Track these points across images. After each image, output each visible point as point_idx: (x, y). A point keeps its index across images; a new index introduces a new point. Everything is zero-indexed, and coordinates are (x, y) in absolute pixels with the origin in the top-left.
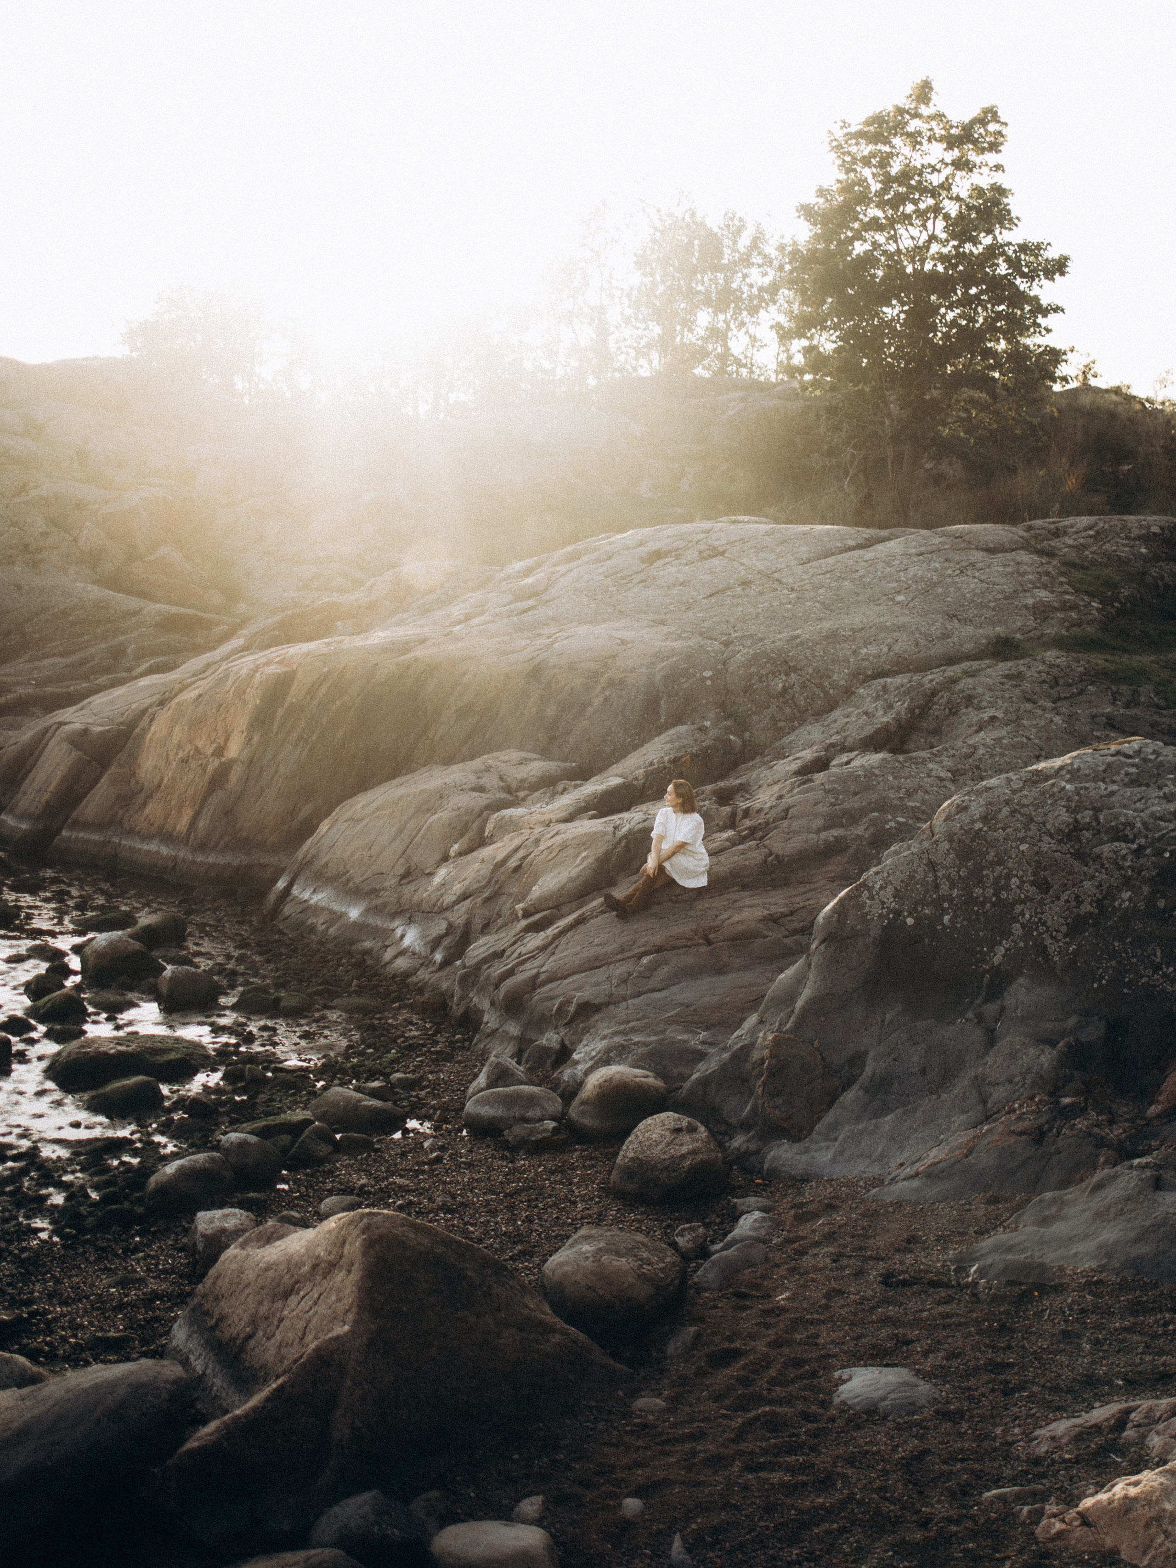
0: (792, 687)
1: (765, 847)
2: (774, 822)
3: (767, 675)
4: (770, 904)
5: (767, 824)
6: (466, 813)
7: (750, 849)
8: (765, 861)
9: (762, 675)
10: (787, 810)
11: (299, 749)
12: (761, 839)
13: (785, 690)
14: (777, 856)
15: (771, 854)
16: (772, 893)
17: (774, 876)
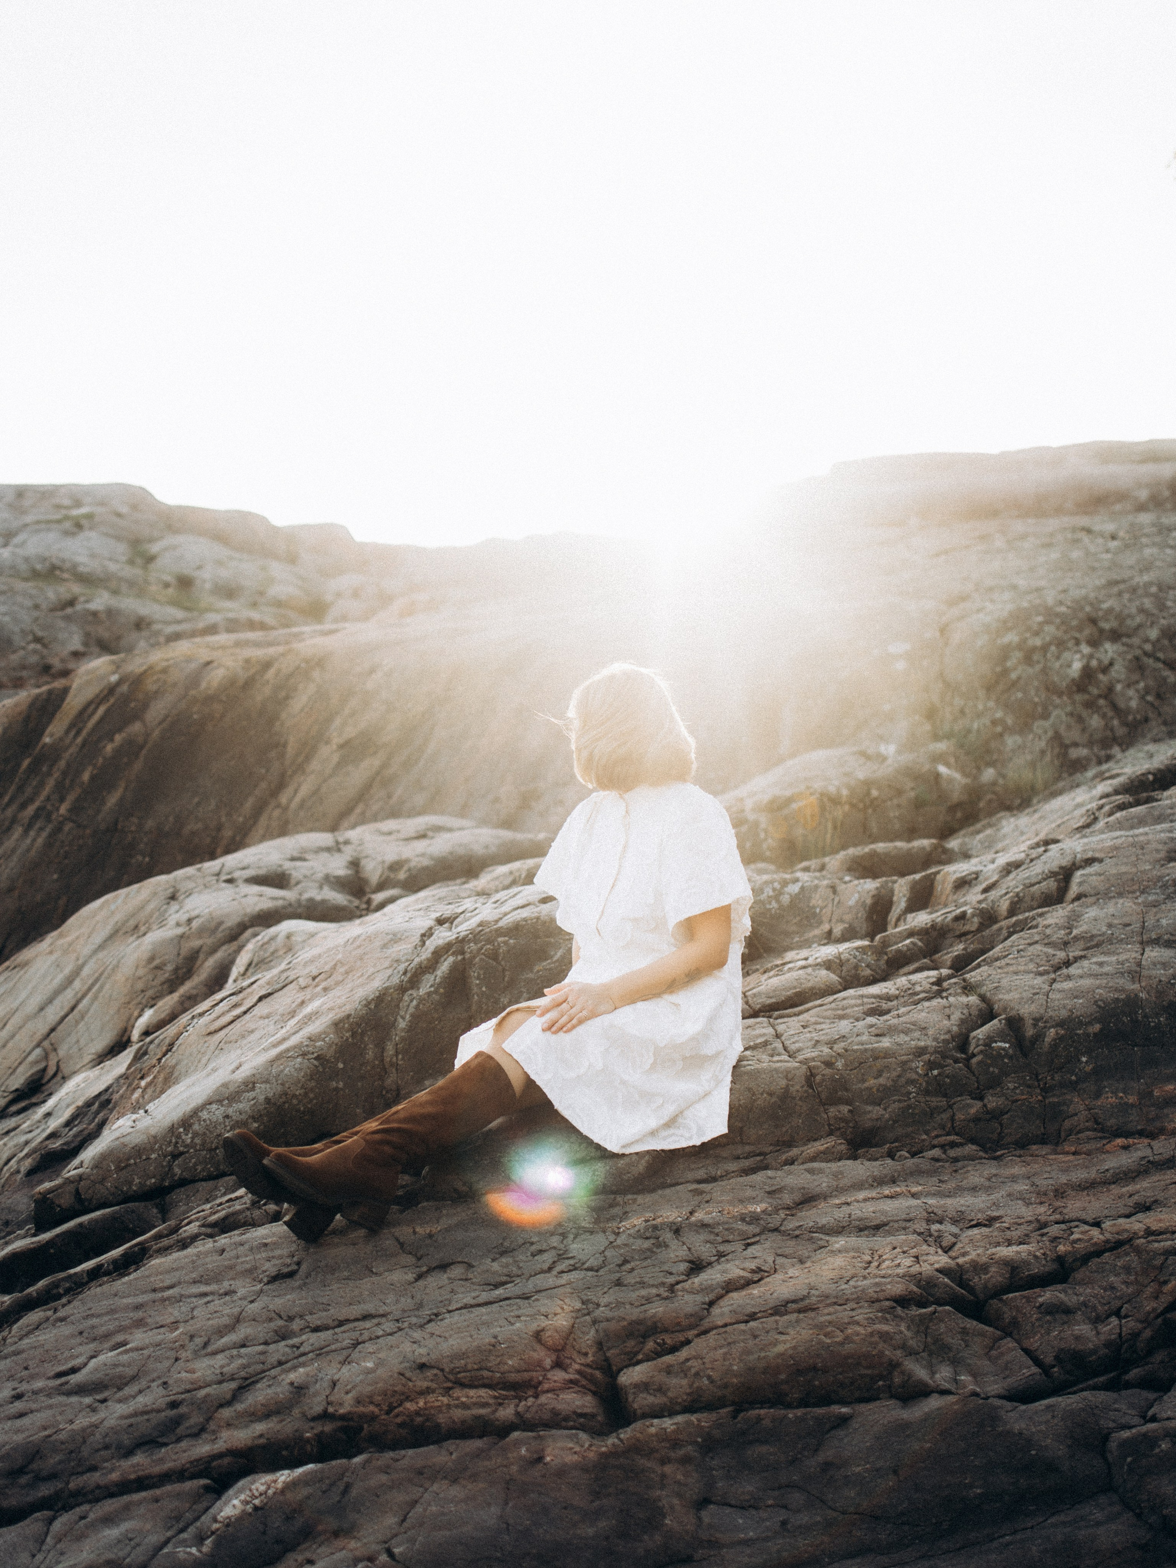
0: (1105, 669)
1: (968, 988)
2: (1012, 912)
3: (1045, 648)
4: (959, 1219)
5: (988, 917)
6: (201, 931)
7: (911, 997)
8: (962, 1042)
9: (1034, 649)
10: (1065, 875)
11: (32, 833)
12: (961, 965)
13: (1088, 674)
14: (1014, 1024)
15: (988, 1014)
16: (975, 1175)
17: (993, 1101)
